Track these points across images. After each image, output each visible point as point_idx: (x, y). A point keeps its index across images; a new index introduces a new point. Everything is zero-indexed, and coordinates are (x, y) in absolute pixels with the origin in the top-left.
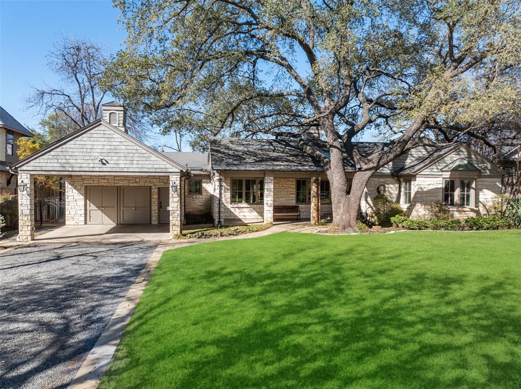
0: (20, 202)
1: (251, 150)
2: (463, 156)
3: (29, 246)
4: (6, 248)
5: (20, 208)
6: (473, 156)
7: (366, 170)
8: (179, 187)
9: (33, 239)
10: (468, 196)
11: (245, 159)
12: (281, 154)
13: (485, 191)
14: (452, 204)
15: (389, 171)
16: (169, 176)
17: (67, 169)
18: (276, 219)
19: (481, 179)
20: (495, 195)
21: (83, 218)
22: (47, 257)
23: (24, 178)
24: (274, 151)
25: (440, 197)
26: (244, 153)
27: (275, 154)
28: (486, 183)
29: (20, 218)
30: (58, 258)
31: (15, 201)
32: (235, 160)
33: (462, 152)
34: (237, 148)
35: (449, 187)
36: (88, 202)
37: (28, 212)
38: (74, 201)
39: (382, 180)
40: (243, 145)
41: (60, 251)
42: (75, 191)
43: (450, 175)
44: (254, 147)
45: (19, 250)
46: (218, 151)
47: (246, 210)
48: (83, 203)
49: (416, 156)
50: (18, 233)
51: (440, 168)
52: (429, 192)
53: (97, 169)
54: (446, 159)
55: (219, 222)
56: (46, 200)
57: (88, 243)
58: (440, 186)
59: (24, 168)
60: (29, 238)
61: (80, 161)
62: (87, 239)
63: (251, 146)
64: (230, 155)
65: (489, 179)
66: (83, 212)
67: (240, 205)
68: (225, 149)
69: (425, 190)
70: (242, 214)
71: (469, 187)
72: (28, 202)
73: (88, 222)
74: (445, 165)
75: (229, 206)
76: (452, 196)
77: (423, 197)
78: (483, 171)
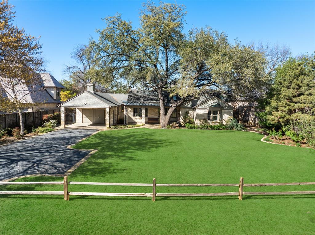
0: (61, 116)
1: (144, 95)
2: (215, 101)
3: (64, 129)
4: (57, 129)
5: (61, 118)
6: (220, 101)
7: (173, 107)
8: (109, 112)
9: (65, 127)
10: (216, 117)
11: (140, 99)
12: (156, 97)
13: (226, 115)
14: (210, 120)
15: (190, 106)
16: (105, 109)
17: (75, 106)
18: (146, 123)
19: (224, 110)
20: (230, 117)
21: (82, 121)
22: (68, 132)
23: (62, 109)
24: (153, 96)
25: (206, 117)
26: (141, 97)
27: (153, 97)
28: (227, 112)
29: (61, 121)
30: (71, 132)
31: (60, 114)
32: (136, 100)
33: (215, 100)
34: (139, 95)
35: (209, 113)
36: (83, 115)
37: (63, 119)
38: (79, 115)
39: (187, 109)
40: (142, 93)
41: (71, 131)
42: (79, 111)
43: (209, 109)
44: (146, 94)
45: (61, 130)
46: (131, 96)
47: (138, 119)
48: (82, 115)
49: (202, 100)
50: (60, 125)
51: (205, 106)
52: (200, 115)
53: (84, 106)
54: (208, 102)
55: (126, 123)
56: (70, 114)
57: (80, 129)
58: (206, 113)
59: (62, 106)
60: (64, 127)
61: (78, 104)
62: (80, 128)
63: (145, 94)
64: (135, 97)
65: (228, 110)
66: (82, 118)
67: (136, 117)
68: (134, 95)
69: (199, 114)
70: (137, 120)
71: (217, 114)
72: (64, 116)
73: (83, 122)
74: (208, 105)
75: (132, 117)
76: (210, 117)
77: (199, 117)
78: (224, 107)
